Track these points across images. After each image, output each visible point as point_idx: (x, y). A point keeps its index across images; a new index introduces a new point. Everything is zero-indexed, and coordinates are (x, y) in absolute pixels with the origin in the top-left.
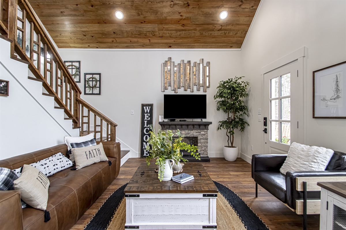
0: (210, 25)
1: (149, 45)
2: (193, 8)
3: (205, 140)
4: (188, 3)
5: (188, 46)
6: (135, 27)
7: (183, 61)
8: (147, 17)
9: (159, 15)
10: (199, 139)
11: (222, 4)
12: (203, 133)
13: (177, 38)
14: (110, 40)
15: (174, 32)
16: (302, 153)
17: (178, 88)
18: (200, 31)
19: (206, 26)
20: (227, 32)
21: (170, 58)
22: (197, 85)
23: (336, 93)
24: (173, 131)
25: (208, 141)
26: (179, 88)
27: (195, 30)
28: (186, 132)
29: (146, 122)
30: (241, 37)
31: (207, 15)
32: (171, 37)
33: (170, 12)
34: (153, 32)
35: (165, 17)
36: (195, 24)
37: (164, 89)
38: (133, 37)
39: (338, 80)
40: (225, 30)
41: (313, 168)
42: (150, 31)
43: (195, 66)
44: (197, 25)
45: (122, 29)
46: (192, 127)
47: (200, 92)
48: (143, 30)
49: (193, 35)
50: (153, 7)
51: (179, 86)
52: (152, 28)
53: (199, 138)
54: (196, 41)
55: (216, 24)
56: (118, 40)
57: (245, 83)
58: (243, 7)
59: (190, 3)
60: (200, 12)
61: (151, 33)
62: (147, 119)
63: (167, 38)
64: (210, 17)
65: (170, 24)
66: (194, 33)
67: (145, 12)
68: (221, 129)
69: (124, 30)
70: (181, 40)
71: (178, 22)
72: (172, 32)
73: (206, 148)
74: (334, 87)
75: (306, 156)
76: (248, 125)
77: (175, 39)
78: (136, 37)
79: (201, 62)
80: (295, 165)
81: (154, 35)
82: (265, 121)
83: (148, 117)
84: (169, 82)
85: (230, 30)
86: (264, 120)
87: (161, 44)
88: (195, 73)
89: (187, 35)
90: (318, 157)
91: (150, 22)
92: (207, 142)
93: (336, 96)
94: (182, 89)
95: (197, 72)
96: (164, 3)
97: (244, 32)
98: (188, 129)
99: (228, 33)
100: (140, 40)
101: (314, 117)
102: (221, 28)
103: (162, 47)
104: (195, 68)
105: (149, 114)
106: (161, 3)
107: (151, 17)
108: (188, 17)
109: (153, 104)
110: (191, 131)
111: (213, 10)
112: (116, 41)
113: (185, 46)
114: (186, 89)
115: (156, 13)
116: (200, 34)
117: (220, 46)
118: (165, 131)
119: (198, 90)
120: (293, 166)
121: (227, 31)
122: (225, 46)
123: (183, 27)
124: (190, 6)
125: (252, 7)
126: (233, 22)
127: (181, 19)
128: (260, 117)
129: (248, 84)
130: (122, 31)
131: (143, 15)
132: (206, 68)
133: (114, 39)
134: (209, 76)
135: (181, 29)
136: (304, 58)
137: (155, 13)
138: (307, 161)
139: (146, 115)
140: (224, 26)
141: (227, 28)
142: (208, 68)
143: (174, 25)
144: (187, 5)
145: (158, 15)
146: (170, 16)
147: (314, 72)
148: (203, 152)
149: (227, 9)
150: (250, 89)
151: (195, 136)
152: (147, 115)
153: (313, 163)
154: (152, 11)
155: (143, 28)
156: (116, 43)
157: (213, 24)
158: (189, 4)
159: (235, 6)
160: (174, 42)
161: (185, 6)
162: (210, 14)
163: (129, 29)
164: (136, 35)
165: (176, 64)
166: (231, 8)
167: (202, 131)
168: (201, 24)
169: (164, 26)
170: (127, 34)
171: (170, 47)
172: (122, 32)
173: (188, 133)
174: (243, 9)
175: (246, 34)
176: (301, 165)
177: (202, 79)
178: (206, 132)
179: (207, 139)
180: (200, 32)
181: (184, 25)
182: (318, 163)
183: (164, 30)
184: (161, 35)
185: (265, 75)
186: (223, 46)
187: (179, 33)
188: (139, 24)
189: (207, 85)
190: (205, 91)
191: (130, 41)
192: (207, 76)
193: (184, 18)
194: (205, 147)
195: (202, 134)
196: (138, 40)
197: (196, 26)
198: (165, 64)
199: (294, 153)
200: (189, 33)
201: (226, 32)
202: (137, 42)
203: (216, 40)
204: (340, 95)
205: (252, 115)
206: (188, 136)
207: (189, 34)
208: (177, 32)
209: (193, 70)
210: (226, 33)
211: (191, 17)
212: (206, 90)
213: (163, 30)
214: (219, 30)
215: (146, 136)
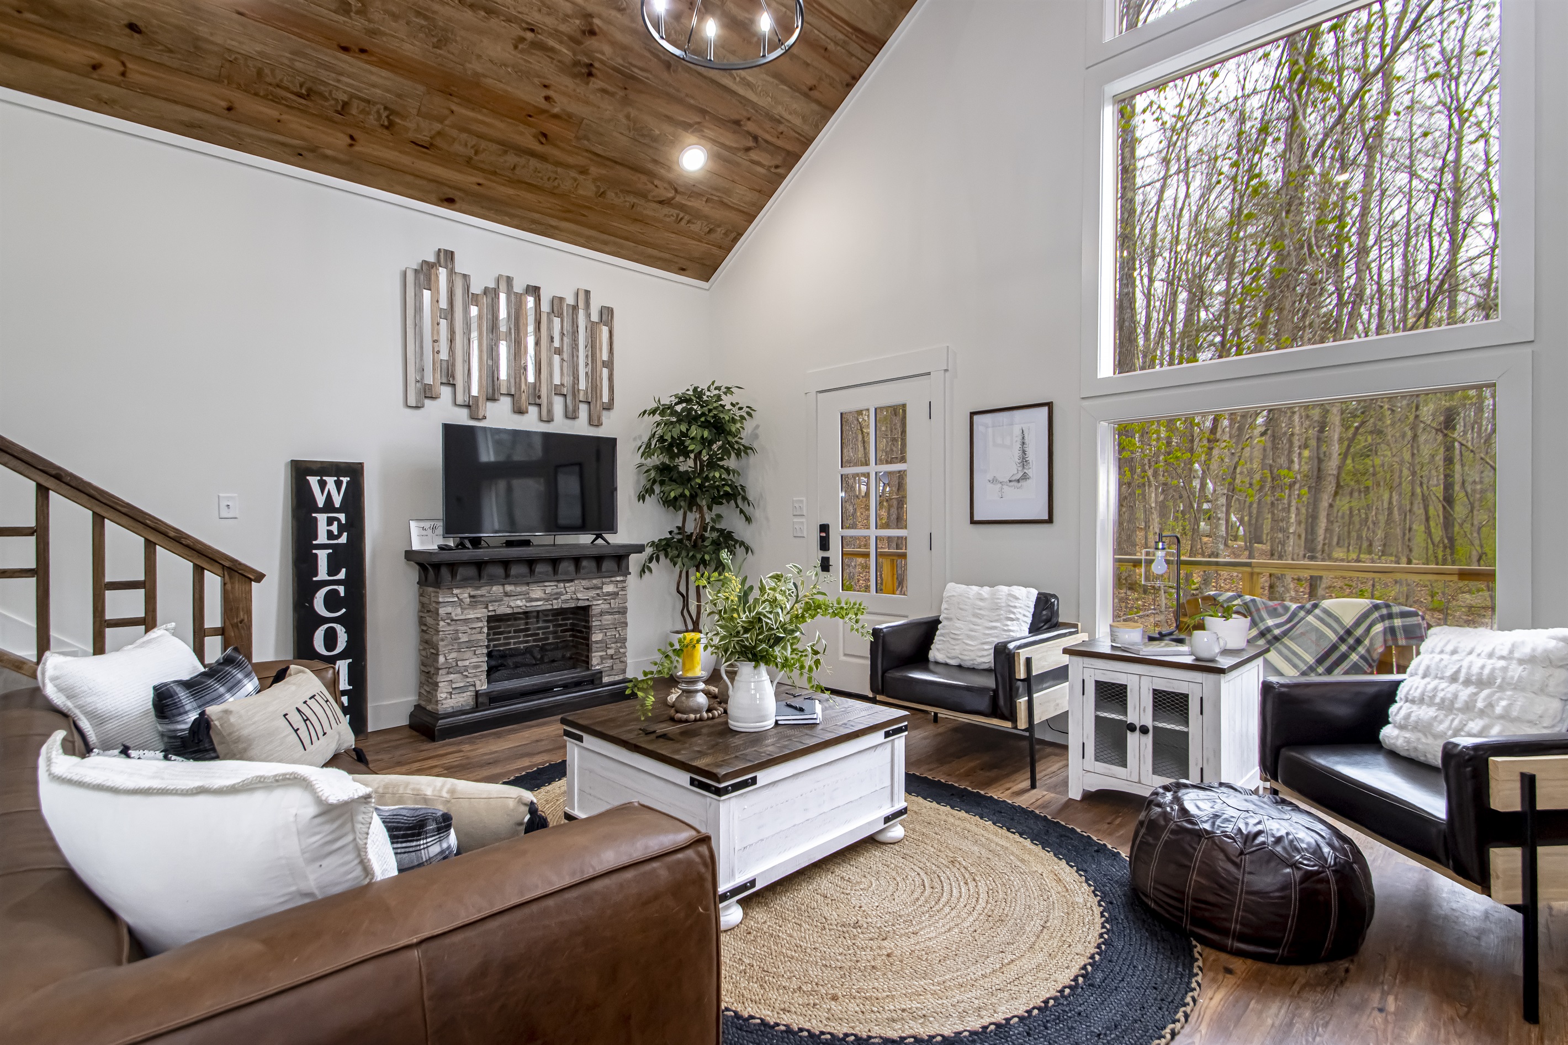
0: (639, 175)
1: (335, 160)
2: (604, 91)
3: (616, 616)
4: (591, 65)
5: (534, 221)
6: (291, 53)
7: (509, 280)
8: (384, 34)
9: (451, 56)
10: (595, 615)
11: (699, 123)
12: (609, 588)
13: (495, 173)
14: (79, 55)
15: (494, 147)
16: (981, 604)
17: (488, 399)
18: (599, 184)
19: (624, 173)
20: (687, 218)
21: (450, 255)
22: (565, 396)
23: (1020, 469)
24: (495, 588)
25: (628, 620)
26: (492, 399)
27: (584, 171)
28: (548, 590)
29: (322, 555)
30: (720, 247)
31: (643, 135)
32: (469, 161)
33: (506, 65)
34: (386, 108)
35: (476, 74)
36: (587, 151)
37: (418, 394)
38: (256, 94)
39: (1026, 441)
40: (682, 207)
41: (1012, 634)
42: (375, 103)
43: (560, 315)
44: (595, 158)
45: (203, 31)
46: (572, 568)
47: (577, 422)
48: (339, 81)
49: (567, 185)
50: (434, 12)
51: (490, 391)
52: (388, 91)
53: (595, 610)
54: (570, 211)
55: (662, 179)
56: (137, 73)
57: (740, 409)
58: (754, 155)
59: (597, 69)
60: (621, 116)
61: (378, 112)
62: (329, 538)
63: (448, 159)
64: (651, 147)
65: (484, 110)
66: (575, 180)
67: (386, 12)
68: (650, 570)
69: (219, 40)
70: (511, 191)
71: (527, 115)
72: (483, 144)
73: (621, 647)
74: (1017, 453)
75: (992, 610)
76: (747, 549)
77: (485, 178)
78: (276, 100)
79: (581, 304)
80: (973, 633)
81: (386, 123)
82: (824, 534)
83: (334, 528)
84: (444, 365)
85: (696, 215)
86: (821, 531)
87: (409, 178)
88: (557, 344)
89: (545, 178)
90: (1015, 607)
91: (391, 63)
92: (625, 624)
93: (1021, 474)
94: (506, 402)
95: (565, 339)
96: (496, 20)
97: (733, 235)
98: (556, 578)
99: (689, 222)
100: (295, 122)
101: (973, 522)
102: (673, 198)
103: (410, 192)
104: (557, 321)
105: (342, 517)
106: (483, 13)
107: (407, 46)
108: (570, 116)
109: (361, 464)
110: (567, 585)
111: (667, 128)
112: (123, 74)
113: (517, 216)
114: (524, 407)
115: (439, 41)
116: (596, 193)
117: (650, 256)
118: (455, 591)
119: (571, 415)
120: (969, 637)
121: (686, 212)
122: (665, 260)
123: (537, 144)
124: (593, 79)
125: (777, 167)
126: (714, 193)
127: (543, 111)
128: (802, 523)
129: (749, 414)
130: (198, 39)
131: (369, 21)
132: (601, 331)
133: (117, 59)
134: (609, 364)
135: (530, 146)
136: (947, 374)
137: (435, 40)
138: (996, 621)
139: (322, 518)
140: (683, 194)
141: (690, 204)
142: (605, 330)
143: (502, 121)
144: (584, 70)
145: (449, 52)
146: (501, 82)
147: (972, 414)
148: (609, 663)
149: (709, 145)
150: (757, 431)
151: (581, 604)
152: (330, 522)
153: (1009, 623)
154: (423, 22)
155: (341, 74)
156: (118, 85)
157: (651, 174)
158: (594, 71)
159: (734, 145)
160: (477, 187)
161: (576, 70)
162: (655, 139)
163: (250, 47)
164: (287, 89)
165: (476, 288)
166: (723, 145)
167: (608, 580)
168: (608, 159)
169: (454, 107)
170: (227, 65)
171: (448, 202)
172: (196, 46)
173: (557, 594)
174: (753, 162)
175: (735, 240)
176: (987, 632)
177: (587, 373)
178: (620, 585)
179: (623, 611)
180: (598, 187)
181: (545, 135)
182: (1018, 619)
183: (447, 122)
184: (424, 137)
185: (819, 395)
186: (660, 259)
187: (511, 159)
188: (328, 51)
189: (605, 399)
190: (594, 421)
191: (224, 104)
192: (603, 362)
193: (556, 110)
194: (616, 642)
195: (608, 594)
196: (284, 117)
197: (591, 160)
198: (425, 274)
199: (961, 606)
200: (556, 173)
201: (682, 215)
202: (275, 125)
203: (643, 234)
204: (1030, 472)
205: (767, 519)
206: (557, 605)
207: (553, 176)
208: (505, 152)
209: (550, 329)
210: (682, 219)
211: (585, 121)
212: (599, 418)
213: (442, 122)
214: (661, 202)
215: (326, 626)
